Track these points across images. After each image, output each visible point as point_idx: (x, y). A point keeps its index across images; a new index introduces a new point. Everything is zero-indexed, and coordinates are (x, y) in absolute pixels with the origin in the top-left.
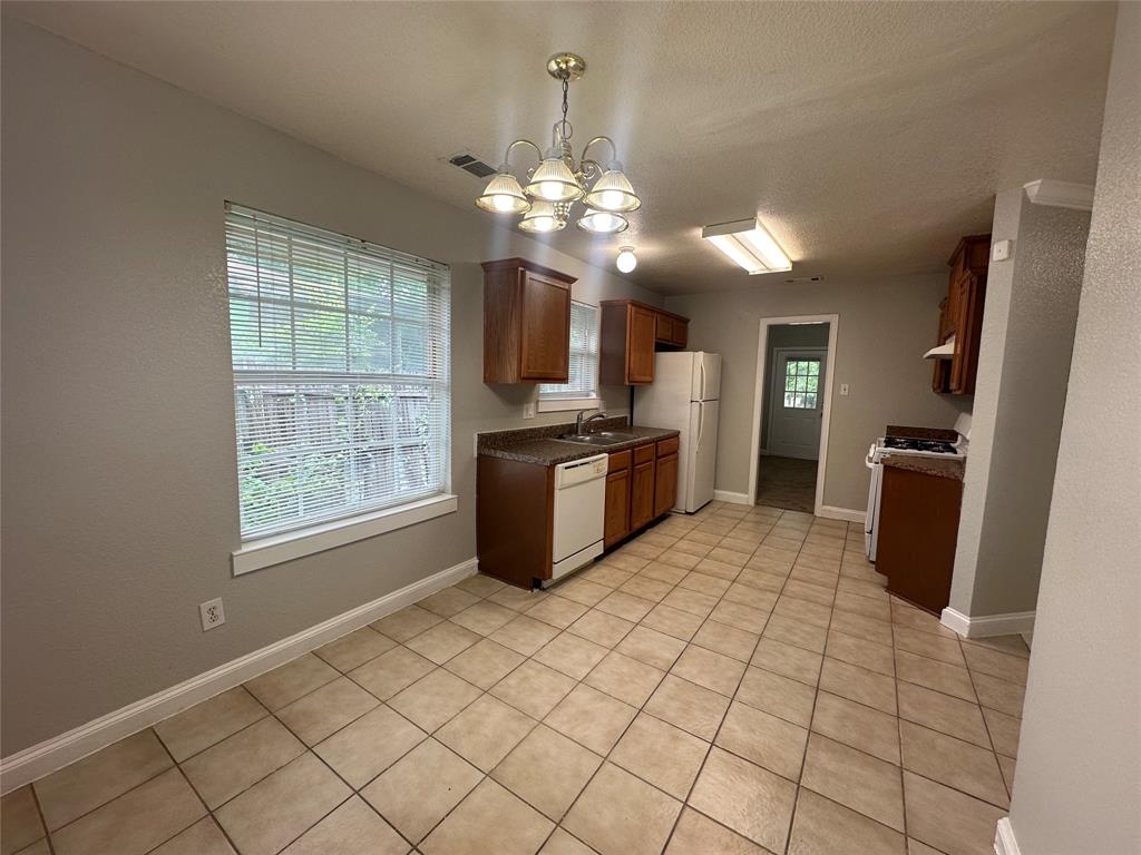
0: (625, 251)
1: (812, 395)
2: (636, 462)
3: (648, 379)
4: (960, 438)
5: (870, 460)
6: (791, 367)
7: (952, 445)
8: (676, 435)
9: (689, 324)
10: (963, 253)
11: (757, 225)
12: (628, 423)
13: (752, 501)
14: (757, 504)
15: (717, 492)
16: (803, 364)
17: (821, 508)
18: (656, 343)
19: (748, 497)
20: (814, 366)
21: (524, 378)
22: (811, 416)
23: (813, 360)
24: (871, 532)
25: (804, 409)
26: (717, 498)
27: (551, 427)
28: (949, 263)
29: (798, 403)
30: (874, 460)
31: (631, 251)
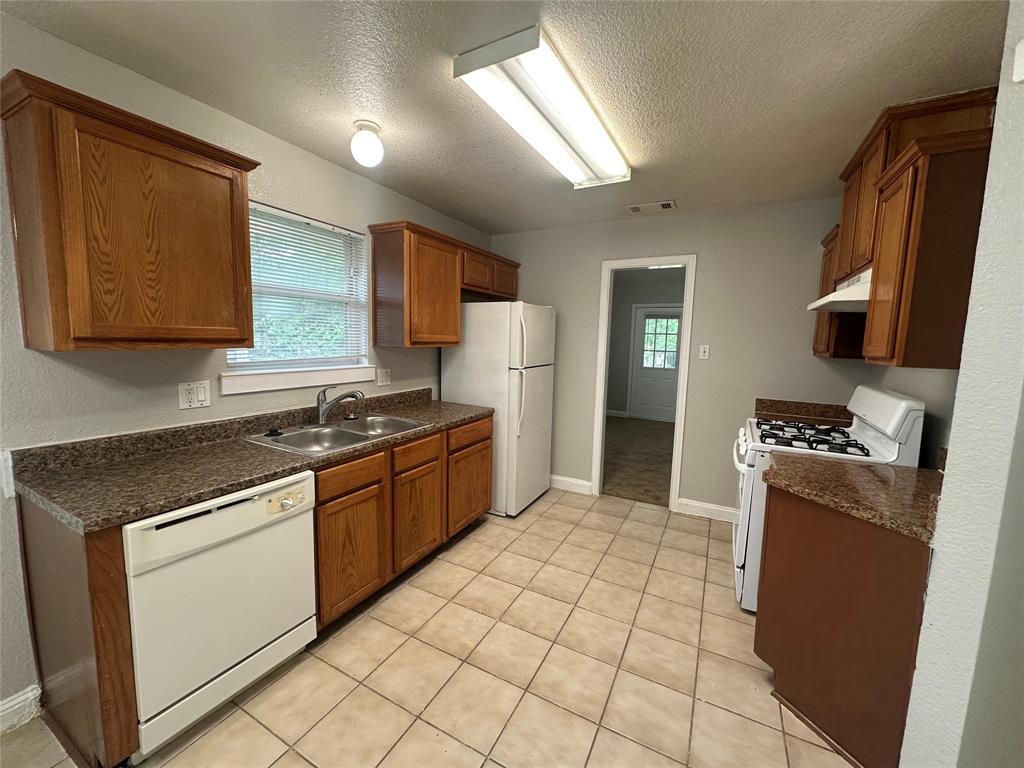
0: (360, 128)
1: (672, 354)
2: (398, 469)
3: (453, 338)
4: (855, 419)
5: (741, 459)
6: (650, 325)
7: (846, 430)
8: (489, 415)
9: (519, 270)
10: (883, 136)
11: (542, 42)
12: (434, 397)
13: (596, 491)
14: (603, 492)
15: (556, 477)
16: (664, 322)
17: (677, 502)
18: (462, 290)
19: (591, 485)
20: (674, 323)
21: (77, 339)
22: (669, 376)
23: (672, 317)
24: (743, 567)
25: (664, 369)
26: (555, 486)
27: (258, 418)
28: (841, 177)
29: (659, 362)
30: (747, 459)
31: (375, 131)
